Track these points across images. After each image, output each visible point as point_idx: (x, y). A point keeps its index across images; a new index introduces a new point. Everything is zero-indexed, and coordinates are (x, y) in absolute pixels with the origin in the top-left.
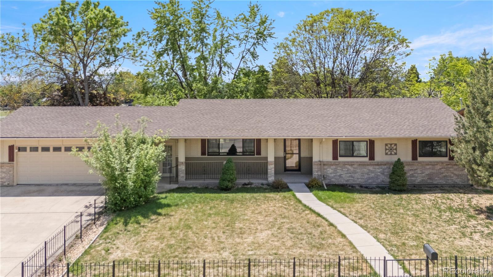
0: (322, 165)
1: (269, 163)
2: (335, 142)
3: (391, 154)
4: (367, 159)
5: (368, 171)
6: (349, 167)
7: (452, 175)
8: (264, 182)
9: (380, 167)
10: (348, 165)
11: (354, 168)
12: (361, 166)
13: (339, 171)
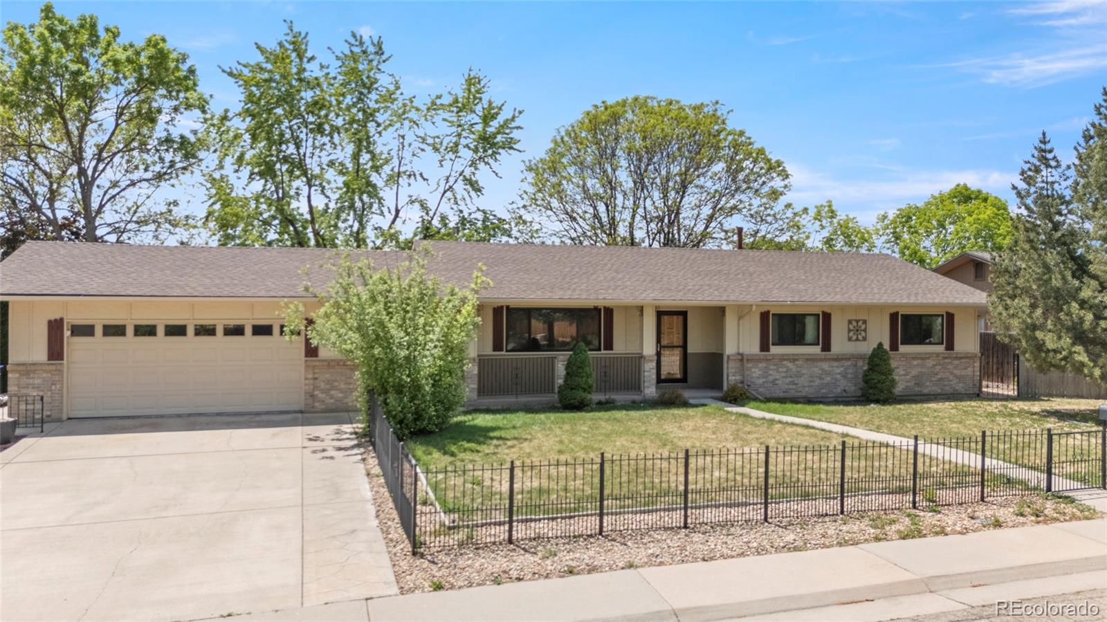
0: (745, 361)
1: (646, 359)
2: (764, 316)
3: (857, 340)
4: (816, 350)
6: (790, 365)
9: (841, 363)
10: (787, 360)
11: (798, 366)
12: (809, 362)
13: (771, 372)
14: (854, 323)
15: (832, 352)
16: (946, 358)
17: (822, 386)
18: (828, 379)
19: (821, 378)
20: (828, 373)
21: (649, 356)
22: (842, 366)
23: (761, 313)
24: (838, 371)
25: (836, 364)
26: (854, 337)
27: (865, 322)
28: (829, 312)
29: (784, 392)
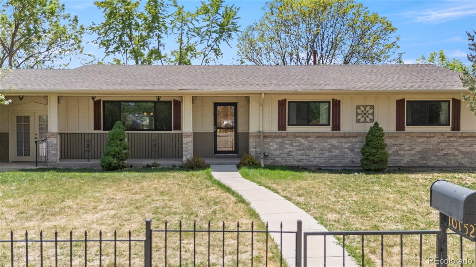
0: (261, 137)
1: (183, 135)
2: (282, 104)
3: (365, 121)
4: (328, 129)
5: (330, 146)
6: (302, 141)
7: (457, 153)
8: (177, 163)
9: (349, 140)
10: (300, 136)
11: (309, 142)
12: (320, 139)
13: (287, 146)
14: (362, 108)
15: (341, 131)
16: (451, 137)
17: (332, 158)
18: (337, 152)
19: (330, 151)
20: (336, 148)
21: (186, 133)
22: (350, 142)
23: (279, 101)
24: (346, 146)
25: (344, 140)
26: (362, 120)
27: (372, 107)
28: (338, 99)
29: (297, 161)
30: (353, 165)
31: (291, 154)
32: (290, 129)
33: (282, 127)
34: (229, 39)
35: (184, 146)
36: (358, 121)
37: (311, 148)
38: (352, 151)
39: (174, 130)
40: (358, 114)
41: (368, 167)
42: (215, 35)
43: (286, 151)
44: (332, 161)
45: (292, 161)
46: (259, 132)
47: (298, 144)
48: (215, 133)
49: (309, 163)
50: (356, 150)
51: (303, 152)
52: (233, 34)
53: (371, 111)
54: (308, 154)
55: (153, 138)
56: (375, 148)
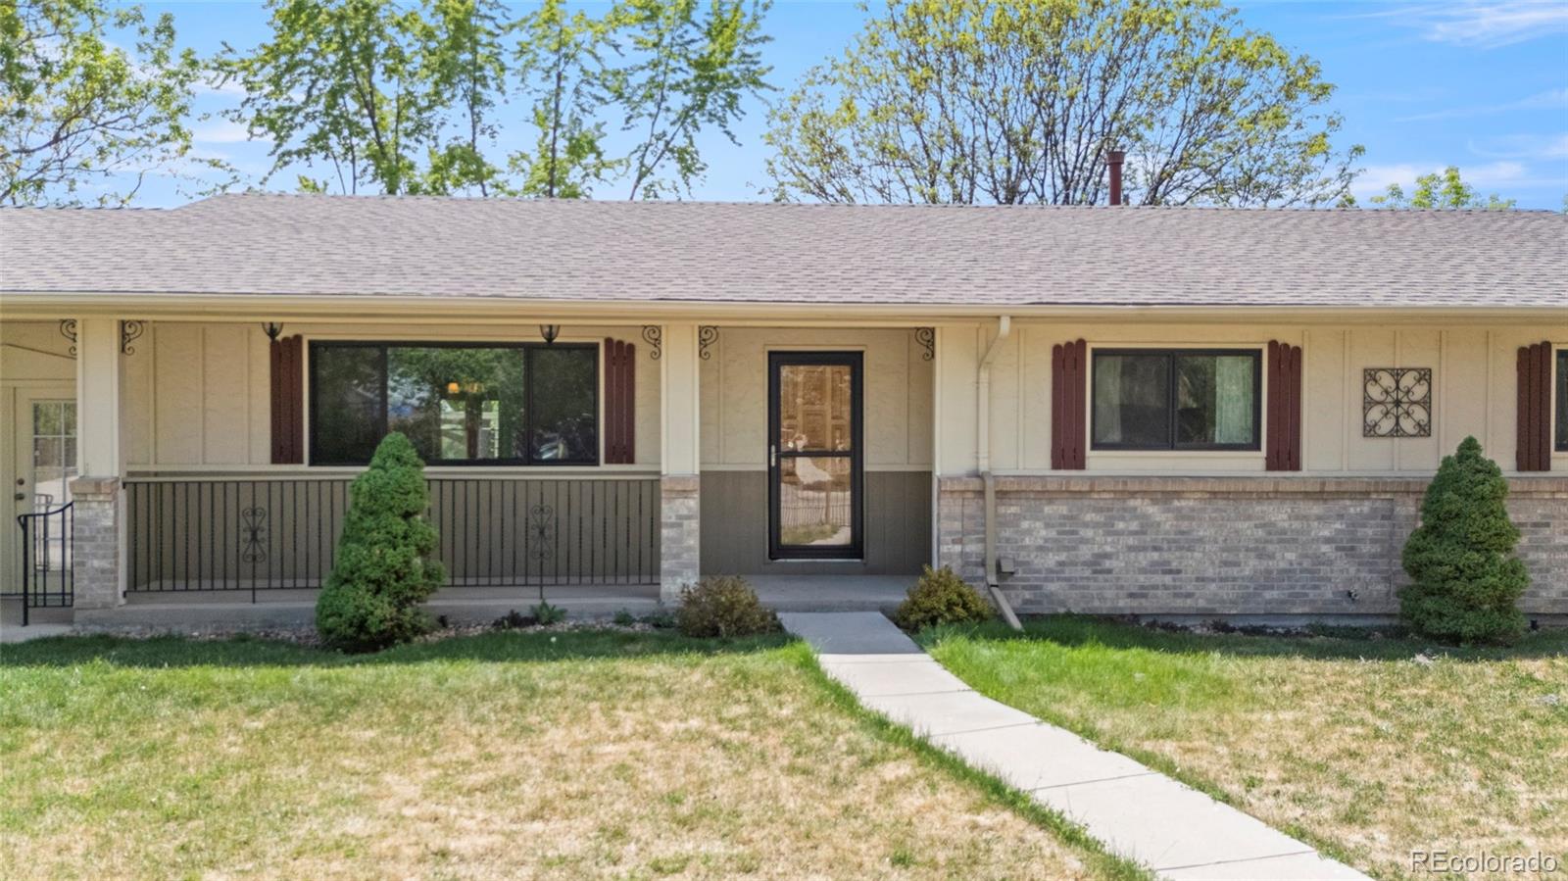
0: (990, 495)
1: (664, 487)
2: (1067, 359)
3: (1397, 432)
4: (1253, 463)
5: (1260, 533)
6: (1152, 510)
8: (637, 604)
9: (1336, 506)
10: (1144, 493)
11: (1180, 515)
12: (1221, 503)
13: (1089, 533)
14: (1387, 381)
15: (1303, 473)
17: (1268, 580)
18: (1291, 556)
19: (1261, 555)
20: (1286, 539)
21: (673, 479)
22: (1340, 517)
23: (1057, 349)
24: (1326, 533)
25: (1317, 509)
26: (1387, 425)
27: (1425, 375)
28: (1292, 343)
29: (1131, 595)
30: (1352, 609)
31: (1107, 564)
32: (1100, 463)
33: (1067, 454)
34: (729, 114)
35: (665, 532)
36: (1370, 431)
37: (1185, 542)
38: (1350, 551)
39: (608, 461)
40: (1368, 403)
41: (1447, 626)
42: (678, 101)
43: (1086, 552)
44: (1268, 595)
45: (1109, 594)
46: (977, 475)
47: (1134, 526)
48: (775, 477)
49: (1180, 604)
50: (1366, 548)
51: (1156, 556)
52: (745, 95)
53: (1419, 392)
54: (1174, 565)
55: (534, 500)
56: (1476, 547)
